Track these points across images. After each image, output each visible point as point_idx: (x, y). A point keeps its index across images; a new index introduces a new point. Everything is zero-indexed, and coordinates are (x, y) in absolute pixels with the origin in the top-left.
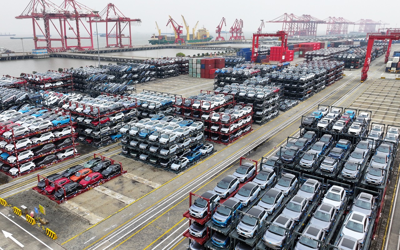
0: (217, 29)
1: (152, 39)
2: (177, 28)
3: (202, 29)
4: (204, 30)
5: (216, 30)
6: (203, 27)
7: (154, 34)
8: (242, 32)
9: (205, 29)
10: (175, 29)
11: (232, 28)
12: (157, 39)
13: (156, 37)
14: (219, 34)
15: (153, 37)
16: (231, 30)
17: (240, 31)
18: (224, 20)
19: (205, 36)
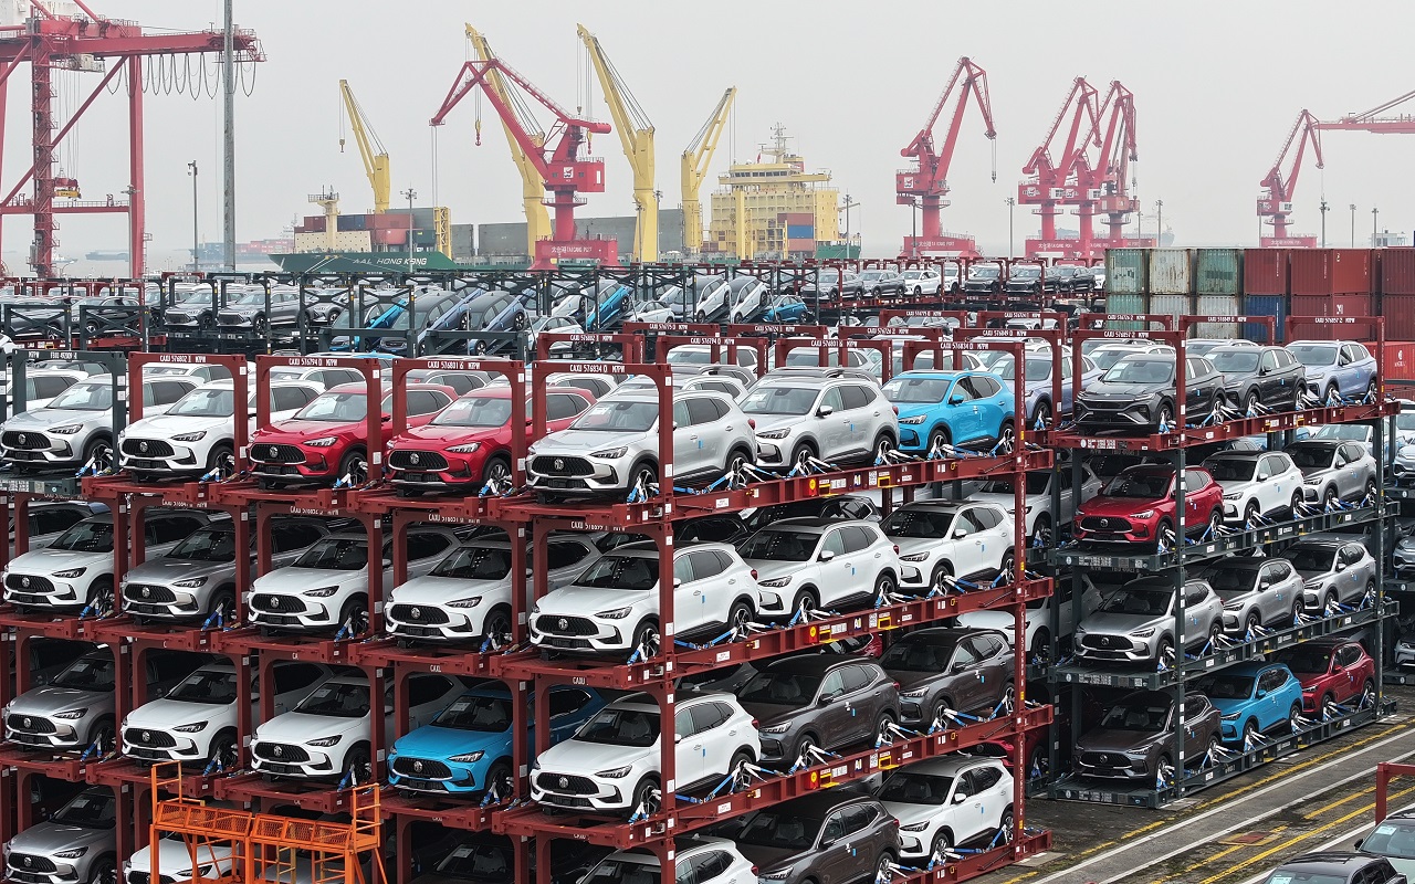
0: (912, 165)
1: (309, 243)
2: (552, 145)
3: (769, 161)
4: (787, 173)
5: (900, 177)
6: (772, 144)
7: (329, 201)
8: (1133, 206)
9: (792, 159)
10: (530, 149)
11: (1040, 158)
12: (360, 242)
13: (347, 223)
14: (931, 209)
15: (315, 225)
16: (1026, 179)
17: (1110, 188)
18: (971, 81)
19: (803, 226)
